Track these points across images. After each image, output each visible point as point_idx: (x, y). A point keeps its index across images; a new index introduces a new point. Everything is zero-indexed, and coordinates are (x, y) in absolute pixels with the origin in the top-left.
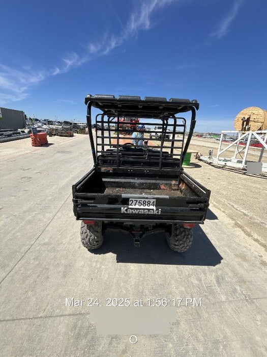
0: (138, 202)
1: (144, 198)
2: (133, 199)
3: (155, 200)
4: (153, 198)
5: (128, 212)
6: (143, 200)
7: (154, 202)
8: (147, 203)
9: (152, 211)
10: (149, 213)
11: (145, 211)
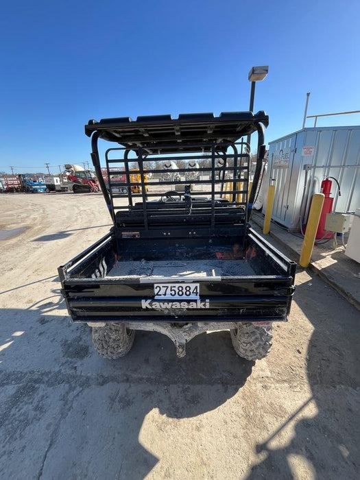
0: (169, 289)
1: (178, 282)
2: (161, 285)
3: (198, 285)
4: (195, 282)
5: (154, 307)
6: (177, 285)
7: (196, 287)
8: (184, 291)
9: (194, 303)
10: (190, 307)
11: (182, 303)
